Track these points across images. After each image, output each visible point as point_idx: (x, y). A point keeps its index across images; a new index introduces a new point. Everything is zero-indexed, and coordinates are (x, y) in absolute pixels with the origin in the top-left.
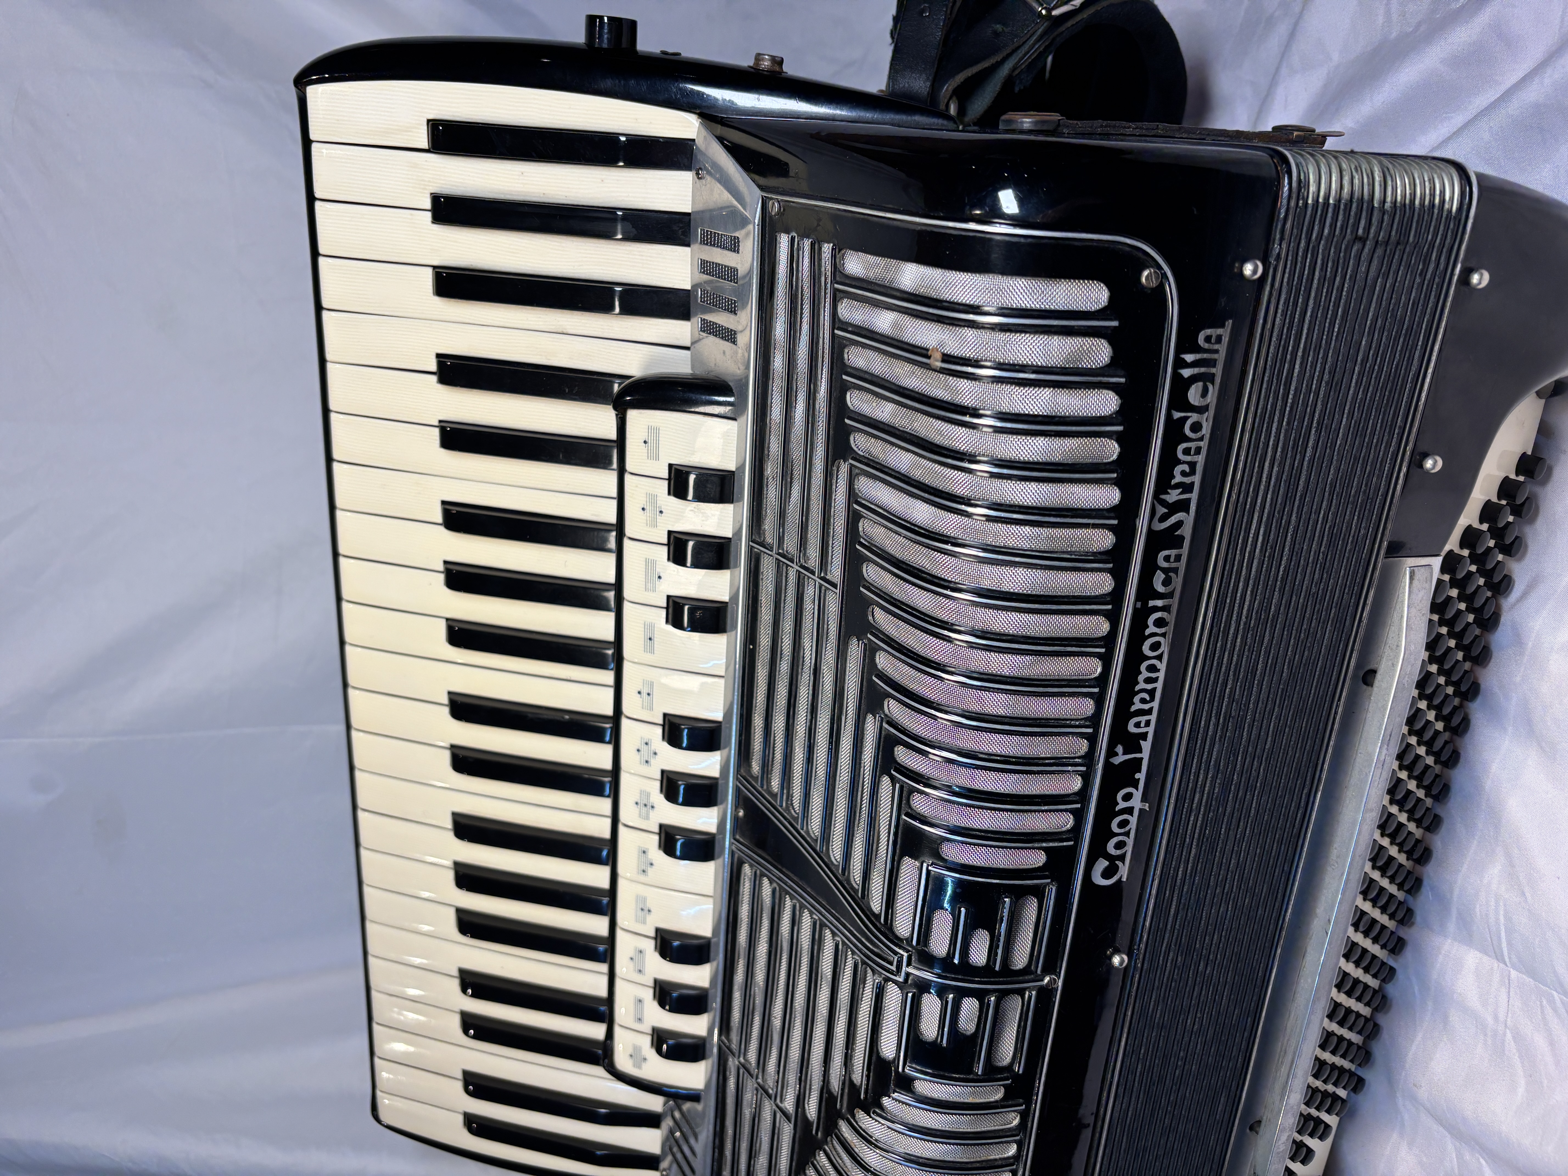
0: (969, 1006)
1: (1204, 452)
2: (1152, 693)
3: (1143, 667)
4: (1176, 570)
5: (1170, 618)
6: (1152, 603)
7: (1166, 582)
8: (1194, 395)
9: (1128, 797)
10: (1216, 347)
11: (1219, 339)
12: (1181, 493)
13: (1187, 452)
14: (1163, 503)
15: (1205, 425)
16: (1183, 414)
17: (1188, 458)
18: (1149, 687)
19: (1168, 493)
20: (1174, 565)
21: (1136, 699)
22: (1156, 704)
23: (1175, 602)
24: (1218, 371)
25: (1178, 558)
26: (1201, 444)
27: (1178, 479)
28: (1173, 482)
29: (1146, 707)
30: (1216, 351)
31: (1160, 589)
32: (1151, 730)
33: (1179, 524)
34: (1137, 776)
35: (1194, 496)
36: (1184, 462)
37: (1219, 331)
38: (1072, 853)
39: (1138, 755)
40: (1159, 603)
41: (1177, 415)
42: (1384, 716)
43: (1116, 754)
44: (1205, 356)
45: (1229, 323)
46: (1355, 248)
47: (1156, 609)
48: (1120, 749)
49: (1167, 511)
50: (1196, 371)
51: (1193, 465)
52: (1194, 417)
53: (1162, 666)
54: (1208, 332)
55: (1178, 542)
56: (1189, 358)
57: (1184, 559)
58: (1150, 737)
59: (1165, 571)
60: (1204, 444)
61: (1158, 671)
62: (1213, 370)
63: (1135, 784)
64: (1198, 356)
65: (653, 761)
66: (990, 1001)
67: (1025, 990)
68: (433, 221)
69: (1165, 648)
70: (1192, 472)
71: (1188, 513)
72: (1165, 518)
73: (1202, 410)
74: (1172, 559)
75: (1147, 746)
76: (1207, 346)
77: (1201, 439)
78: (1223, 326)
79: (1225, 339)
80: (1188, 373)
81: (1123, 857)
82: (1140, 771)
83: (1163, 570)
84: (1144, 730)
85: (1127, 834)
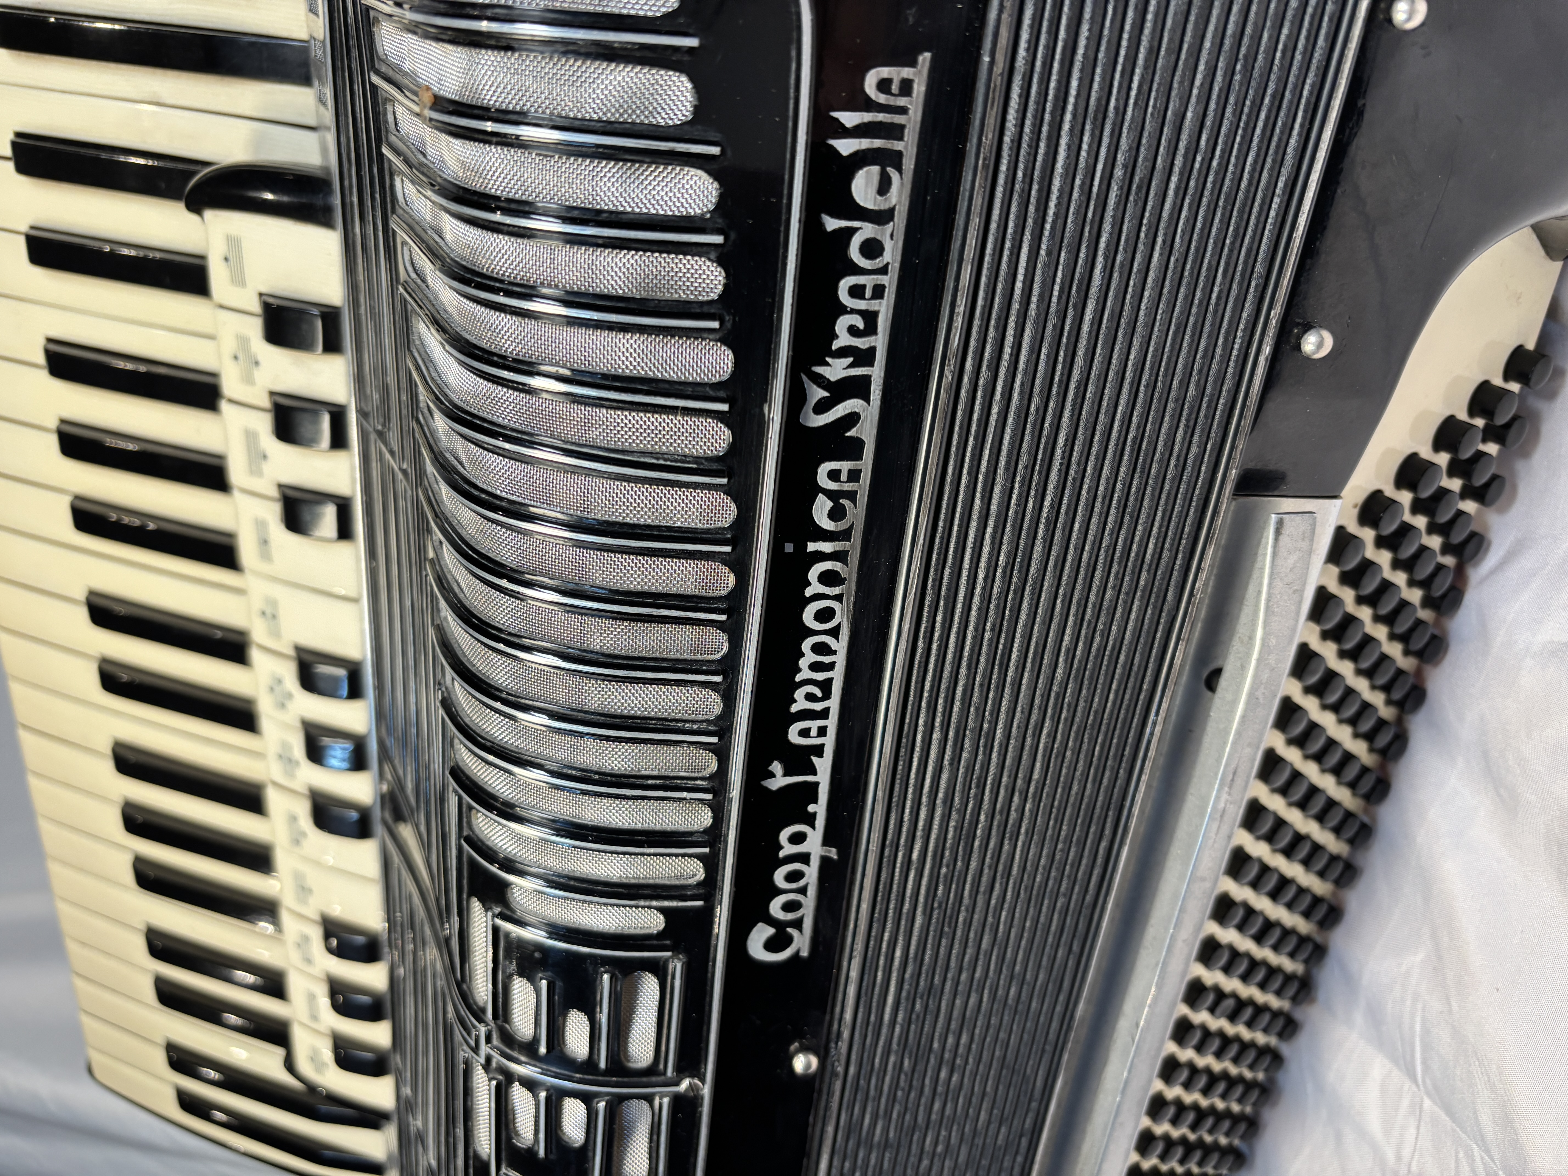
0: (573, 1111)
1: (890, 294)
2: (826, 686)
3: (807, 645)
4: (852, 496)
5: (848, 571)
6: (812, 547)
7: (836, 514)
8: (863, 189)
9: (798, 838)
10: (902, 101)
11: (906, 87)
12: (851, 366)
13: (857, 292)
14: (820, 381)
15: (888, 245)
16: (844, 223)
17: (861, 305)
18: (820, 676)
19: (828, 364)
21: (799, 694)
22: (834, 703)
23: (854, 546)
24: (906, 147)
25: (854, 475)
26: (884, 280)
27: (843, 340)
28: (836, 345)
29: (818, 706)
30: (903, 111)
31: (827, 525)
32: (829, 742)
33: (852, 419)
34: (811, 808)
35: (877, 373)
36: (853, 311)
37: (906, 72)
38: (703, 917)
39: (810, 778)
40: (826, 547)
41: (832, 224)
42: (1225, 743)
43: (772, 775)
44: (881, 117)
45: (925, 58)
47: (821, 556)
48: (777, 767)
49: (826, 394)
50: (864, 144)
51: (870, 317)
52: (866, 230)
53: (841, 646)
54: (885, 72)
55: (854, 450)
56: (849, 119)
57: (866, 477)
58: (829, 752)
59: (831, 495)
60: (889, 281)
61: (834, 653)
62: (898, 146)
63: (810, 820)
64: (867, 117)
65: (289, 705)
66: (598, 1106)
67: (653, 1096)
69: (842, 618)
70: (870, 329)
71: (868, 400)
72: (822, 407)
73: (882, 217)
74: (844, 477)
75: (824, 765)
76: (882, 99)
77: (884, 270)
78: (913, 63)
79: (919, 88)
80: (845, 147)
81: (798, 924)
82: (815, 801)
83: (830, 494)
84: (817, 742)
85: (802, 890)
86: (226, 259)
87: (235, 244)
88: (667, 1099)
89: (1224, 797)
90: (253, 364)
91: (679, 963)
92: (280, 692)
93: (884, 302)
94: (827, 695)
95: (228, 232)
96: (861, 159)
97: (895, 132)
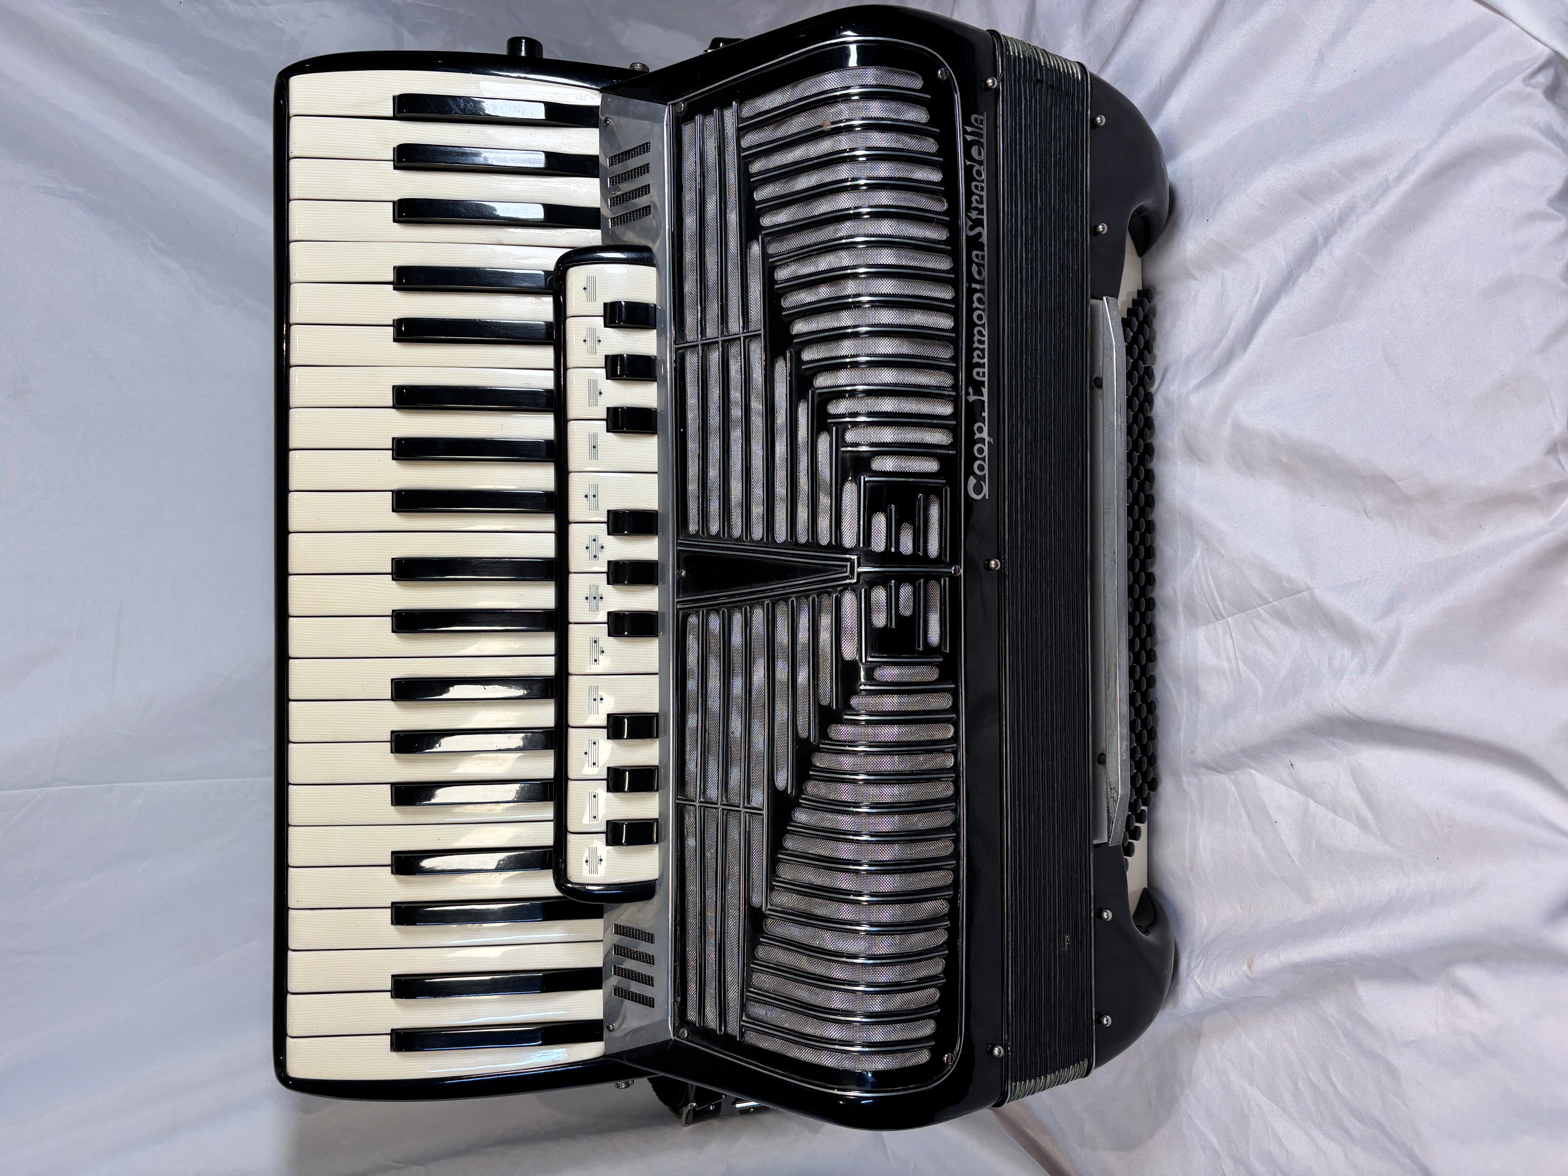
0: (906, 591)
1: (985, 190)
2: (983, 351)
3: (976, 331)
4: (983, 266)
5: (985, 299)
6: (974, 286)
7: (980, 273)
8: (974, 151)
9: (980, 430)
11: (981, 122)
12: (978, 215)
13: (977, 188)
14: (970, 218)
15: (983, 172)
16: (971, 163)
17: (978, 192)
18: (981, 347)
19: (972, 212)
20: (982, 262)
21: (975, 355)
22: (986, 361)
23: (985, 287)
24: (984, 140)
25: (983, 258)
27: (975, 204)
28: (973, 206)
29: (982, 361)
30: (981, 129)
31: (977, 277)
32: (986, 379)
33: (980, 235)
34: (983, 414)
35: (985, 218)
36: (976, 194)
37: (981, 117)
38: (956, 458)
39: (981, 398)
40: (978, 286)
41: (968, 163)
42: (1114, 393)
43: (970, 394)
44: (976, 130)
45: (985, 113)
46: (1038, 86)
47: (977, 291)
48: (971, 390)
49: (973, 224)
50: (975, 138)
51: (981, 197)
52: (977, 167)
53: (985, 333)
54: (977, 116)
55: (980, 247)
56: (969, 129)
57: (986, 259)
58: (986, 385)
60: (984, 185)
62: (982, 140)
63: (983, 421)
64: (973, 129)
65: (600, 555)
66: (920, 584)
67: (941, 576)
68: (395, 168)
69: (985, 320)
70: (981, 202)
71: (983, 228)
72: (971, 229)
74: (981, 258)
75: (985, 391)
76: (976, 124)
77: (982, 181)
78: (983, 115)
79: (985, 123)
80: (969, 138)
81: (983, 478)
82: (984, 412)
83: (977, 264)
84: (983, 379)
85: (983, 459)
86: (585, 289)
87: (592, 280)
88: (947, 579)
89: (1120, 419)
90: (597, 342)
91: (948, 489)
92: (594, 548)
93: (984, 193)
94: (984, 358)
95: (588, 275)
96: (974, 143)
97: (981, 136)
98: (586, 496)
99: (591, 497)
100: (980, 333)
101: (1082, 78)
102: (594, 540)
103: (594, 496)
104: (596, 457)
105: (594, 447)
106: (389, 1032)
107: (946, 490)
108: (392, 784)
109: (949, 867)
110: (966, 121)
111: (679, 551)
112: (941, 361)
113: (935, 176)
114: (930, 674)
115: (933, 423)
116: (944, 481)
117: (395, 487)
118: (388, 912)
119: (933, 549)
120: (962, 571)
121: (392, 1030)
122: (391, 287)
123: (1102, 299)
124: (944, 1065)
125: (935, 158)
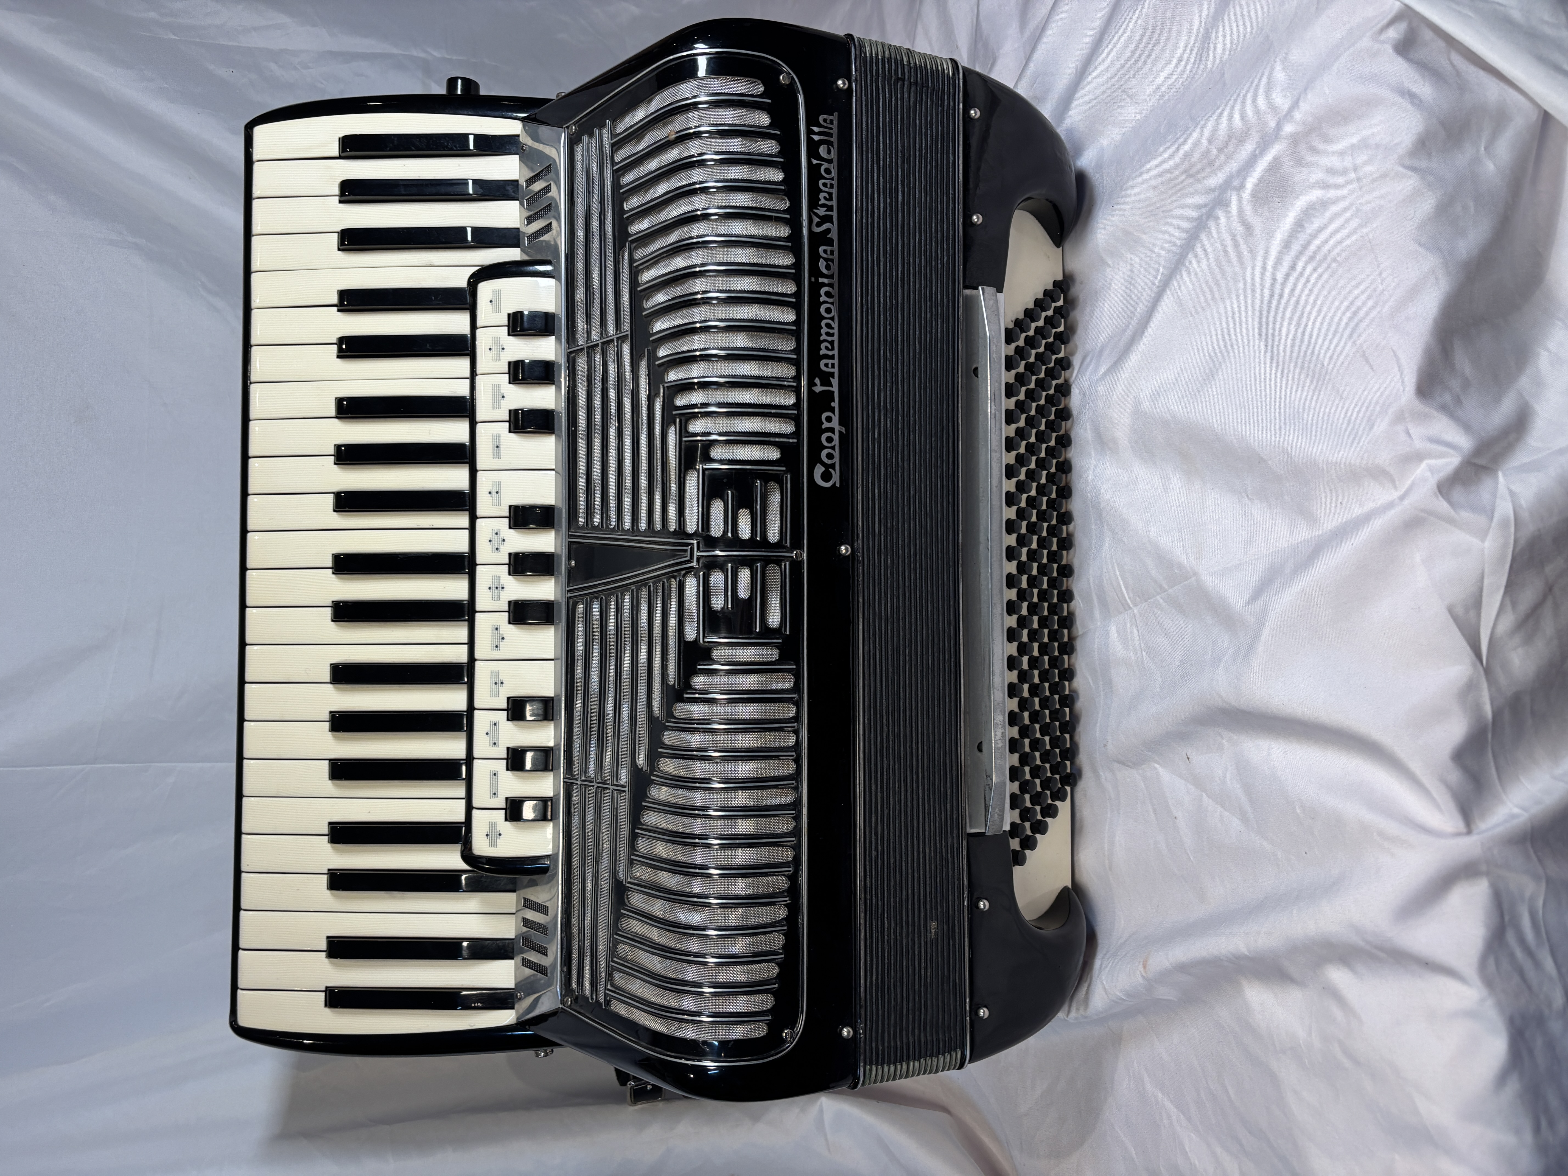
0: (743, 575)
1: (835, 186)
2: (832, 343)
3: (823, 323)
4: (832, 260)
5: (835, 291)
6: (821, 280)
7: (828, 267)
8: (822, 151)
9: (829, 419)
10: (831, 126)
11: (832, 122)
12: (826, 211)
13: (825, 185)
14: (817, 215)
15: (833, 171)
16: (818, 162)
17: (827, 190)
18: (830, 339)
19: (818, 209)
20: (831, 257)
21: (823, 346)
22: (836, 352)
23: (835, 281)
24: (834, 139)
25: (832, 253)
26: (833, 182)
27: (822, 201)
28: (820, 203)
29: (830, 353)
30: (832, 129)
31: (825, 271)
32: (836, 370)
33: (828, 231)
34: (833, 404)
35: (835, 214)
36: (825, 192)
37: (831, 117)
38: (796, 446)
39: (831, 389)
40: (826, 281)
41: (815, 162)
42: (987, 382)
43: (816, 385)
44: (825, 130)
45: (836, 114)
47: (824, 285)
48: (817, 381)
49: (819, 220)
50: (822, 137)
51: (830, 194)
52: (825, 165)
53: (835, 325)
54: (825, 116)
55: (830, 242)
56: (816, 129)
57: (836, 253)
58: (836, 375)
59: (826, 260)
60: (835, 182)
61: (833, 328)
62: (832, 139)
63: (832, 410)
64: (822, 129)
65: (502, 548)
66: (757, 567)
67: (781, 561)
68: (340, 202)
69: (834, 313)
70: (831, 199)
71: (833, 224)
72: (819, 225)
73: (830, 161)
74: (829, 253)
75: (835, 381)
76: (825, 124)
77: (832, 179)
78: (833, 115)
79: (835, 122)
80: (816, 138)
81: (833, 466)
82: (834, 401)
83: (824, 259)
84: (832, 370)
85: (833, 448)
86: (491, 301)
87: (497, 293)
88: (787, 563)
90: (501, 350)
91: (789, 476)
92: (497, 541)
93: (834, 189)
94: (833, 349)
95: (494, 288)
96: (821, 142)
97: (831, 135)
98: (490, 493)
99: (494, 494)
100: (828, 326)
101: (953, 74)
102: (497, 534)
103: (497, 493)
104: (499, 457)
105: (497, 447)
106: (324, 989)
107: (787, 477)
108: (330, 760)
109: (789, 844)
110: (812, 121)
111: (570, 543)
112: (782, 353)
113: (777, 176)
114: (772, 654)
115: (771, 413)
116: (784, 469)
117: (336, 490)
118: (325, 878)
119: (773, 534)
120: (805, 555)
121: (327, 987)
122: (335, 309)
123: (977, 289)
124: (784, 1041)
125: (775, 159)
